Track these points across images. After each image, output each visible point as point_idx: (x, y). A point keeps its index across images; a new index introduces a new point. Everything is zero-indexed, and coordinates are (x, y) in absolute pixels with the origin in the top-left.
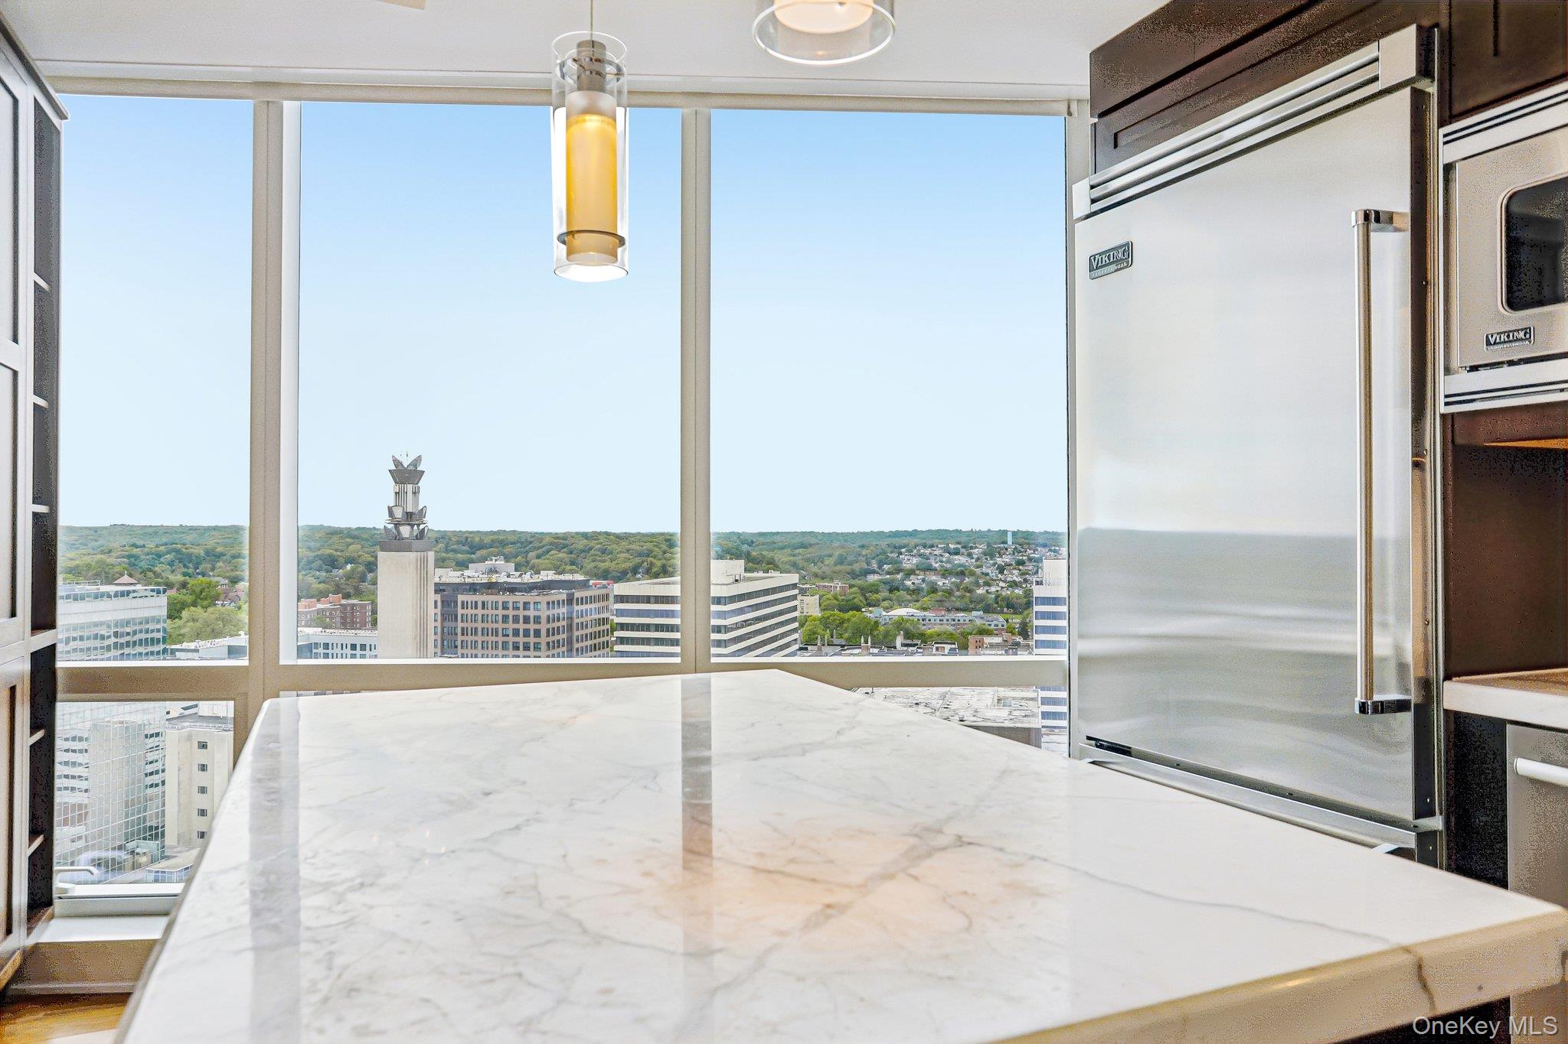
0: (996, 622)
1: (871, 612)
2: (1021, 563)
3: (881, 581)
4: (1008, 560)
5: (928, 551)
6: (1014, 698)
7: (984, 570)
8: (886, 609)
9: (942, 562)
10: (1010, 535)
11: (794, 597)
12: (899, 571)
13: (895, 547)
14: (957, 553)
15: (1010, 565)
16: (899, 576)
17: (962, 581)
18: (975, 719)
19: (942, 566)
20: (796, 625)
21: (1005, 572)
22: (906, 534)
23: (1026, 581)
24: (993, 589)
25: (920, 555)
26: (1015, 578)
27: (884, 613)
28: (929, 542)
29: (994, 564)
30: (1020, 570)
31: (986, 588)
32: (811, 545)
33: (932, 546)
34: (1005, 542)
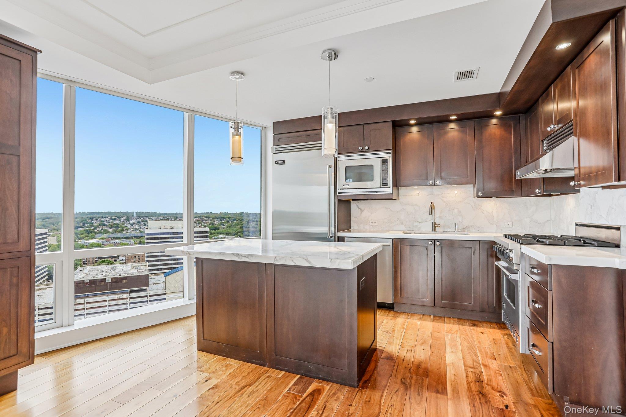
0: (131, 242)
1: (80, 242)
2: (139, 222)
3: (84, 230)
4: (134, 222)
5: (104, 219)
6: (139, 266)
7: (126, 225)
8: (87, 240)
9: (109, 223)
10: (135, 213)
11: (46, 238)
12: (92, 226)
13: (90, 218)
14: (115, 219)
15: (135, 223)
16: (92, 228)
17: (117, 229)
18: (125, 274)
19: (110, 224)
20: (47, 248)
21: (133, 226)
22: (94, 213)
23: (140, 228)
24: (129, 231)
25: (100, 221)
26: (137, 227)
27: (86, 242)
28: (104, 216)
29: (129, 223)
30: (138, 225)
31: (126, 231)
32: (52, 218)
33: (105, 218)
34: (133, 216)
